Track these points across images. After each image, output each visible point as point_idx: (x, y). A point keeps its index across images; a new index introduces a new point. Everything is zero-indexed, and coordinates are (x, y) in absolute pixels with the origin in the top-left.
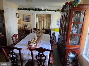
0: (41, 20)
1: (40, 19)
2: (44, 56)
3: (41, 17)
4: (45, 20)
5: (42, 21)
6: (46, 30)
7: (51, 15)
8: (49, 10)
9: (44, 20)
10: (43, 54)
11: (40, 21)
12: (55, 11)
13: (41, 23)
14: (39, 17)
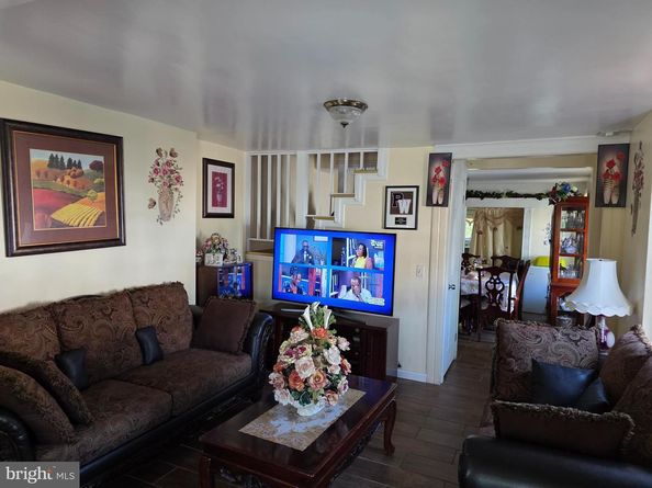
0: (485, 228)
1: (481, 225)
2: (500, 282)
3: (486, 219)
4: (501, 228)
5: (490, 233)
6: (504, 258)
7: (523, 209)
8: (516, 196)
9: (495, 230)
10: (498, 278)
11: (479, 233)
12: (539, 196)
13: (485, 239)
14: (476, 218)
